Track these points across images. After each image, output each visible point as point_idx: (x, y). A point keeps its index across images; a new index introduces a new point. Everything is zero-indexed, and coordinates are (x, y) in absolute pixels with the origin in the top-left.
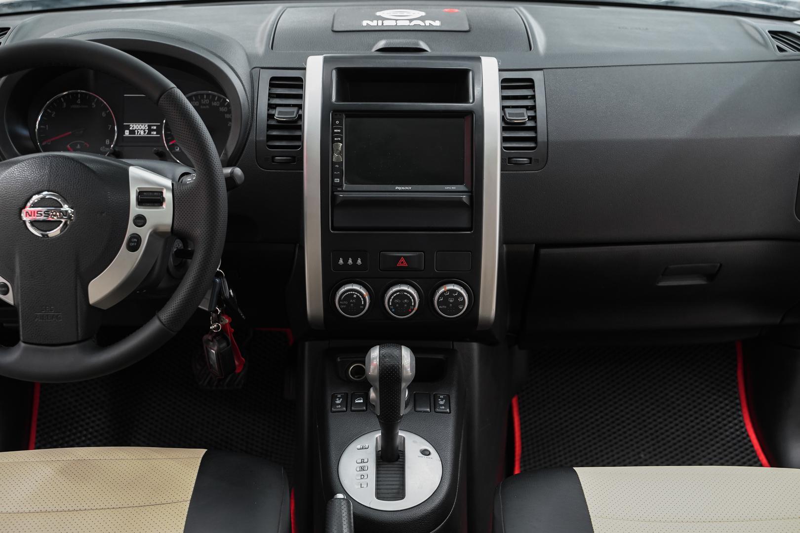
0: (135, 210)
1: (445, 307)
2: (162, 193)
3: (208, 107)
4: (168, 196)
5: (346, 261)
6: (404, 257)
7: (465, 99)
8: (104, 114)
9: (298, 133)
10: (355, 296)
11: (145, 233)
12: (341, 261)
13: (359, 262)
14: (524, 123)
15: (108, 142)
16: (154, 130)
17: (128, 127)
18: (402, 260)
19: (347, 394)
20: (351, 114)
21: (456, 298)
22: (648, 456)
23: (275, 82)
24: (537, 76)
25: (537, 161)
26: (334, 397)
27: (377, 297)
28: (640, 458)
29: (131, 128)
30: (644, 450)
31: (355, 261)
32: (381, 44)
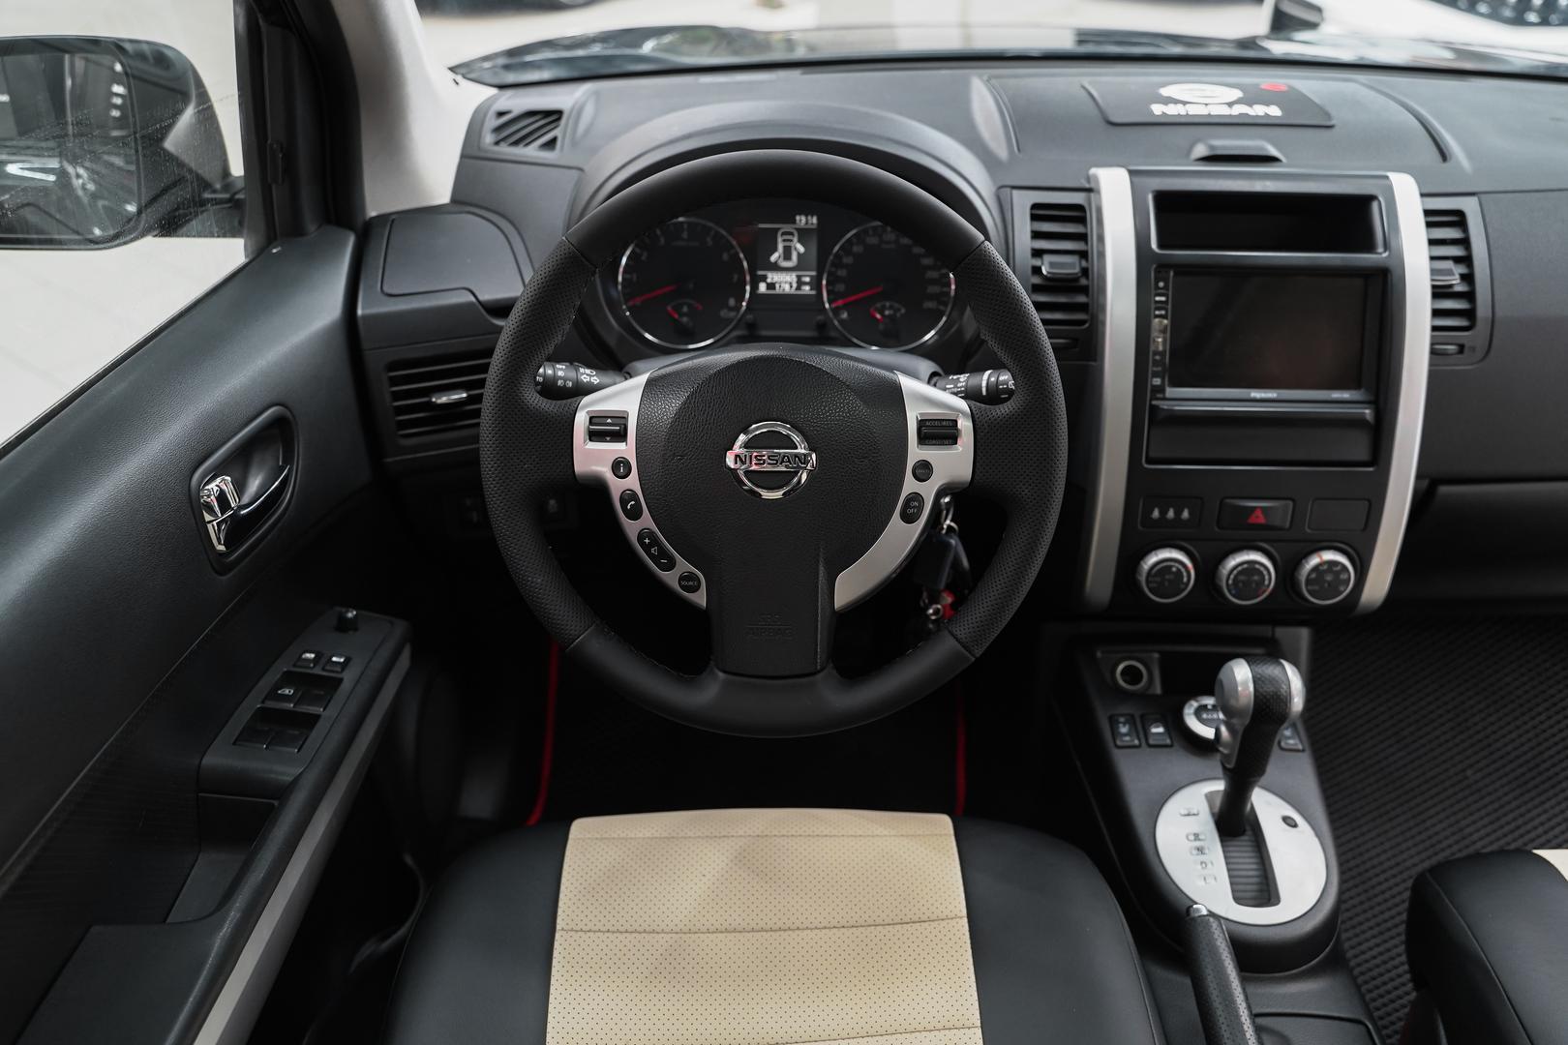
0: (915, 453)
1: (1316, 588)
2: (956, 421)
3: (893, 246)
4: (965, 425)
5: (1163, 513)
6: (1261, 508)
7: (1369, 246)
8: (725, 257)
9: (1082, 299)
10: (1174, 569)
11: (928, 490)
12: (1156, 514)
13: (1186, 514)
14: (1451, 286)
15: (732, 302)
16: (806, 284)
17: (764, 278)
18: (1259, 513)
19: (1132, 716)
20: (1184, 270)
21: (1338, 574)
23: (1039, 213)
24: (1469, 206)
25: (1473, 349)
26: (1113, 723)
27: (1207, 569)
29: (769, 280)
31: (1178, 513)
32: (1201, 150)
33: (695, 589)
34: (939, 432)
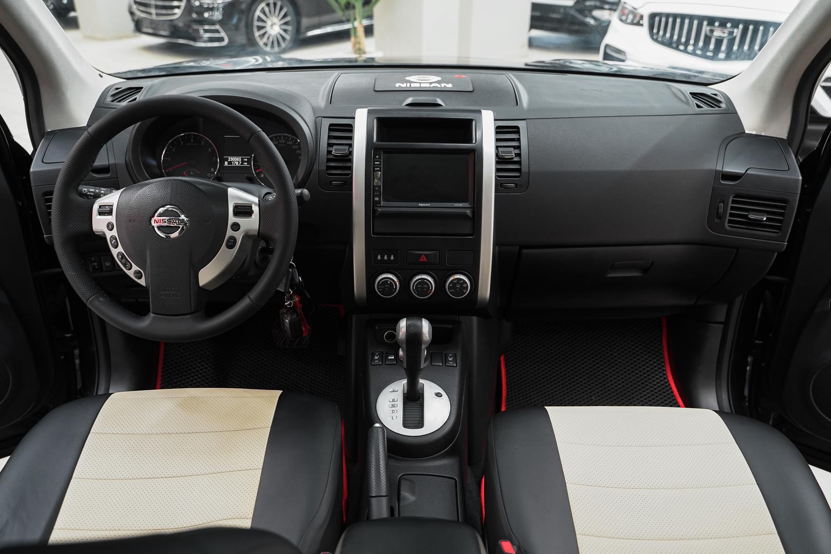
0: (232, 219)
1: (453, 291)
2: (252, 207)
3: (284, 145)
4: (256, 209)
5: (382, 257)
6: (425, 255)
7: (470, 141)
8: (210, 150)
9: (349, 164)
10: (389, 282)
11: (239, 236)
12: (379, 257)
13: (392, 258)
14: (512, 158)
15: (212, 170)
16: (245, 162)
17: (228, 159)
18: (423, 257)
19: (383, 352)
20: (387, 151)
21: (462, 284)
22: (598, 398)
23: (332, 128)
24: (522, 125)
25: (521, 185)
26: (373, 355)
27: (405, 283)
28: (592, 400)
29: (229, 160)
30: (595, 394)
31: (389, 257)
32: (409, 101)
33: (140, 278)
34: (243, 211)
